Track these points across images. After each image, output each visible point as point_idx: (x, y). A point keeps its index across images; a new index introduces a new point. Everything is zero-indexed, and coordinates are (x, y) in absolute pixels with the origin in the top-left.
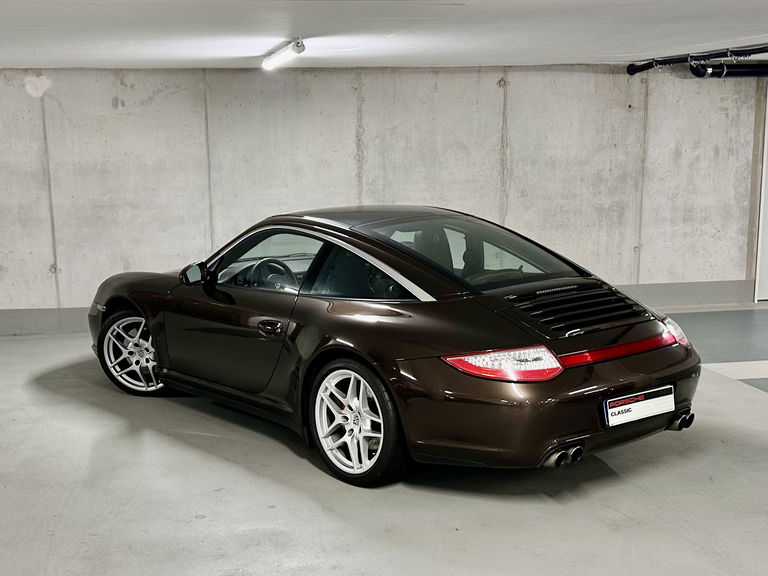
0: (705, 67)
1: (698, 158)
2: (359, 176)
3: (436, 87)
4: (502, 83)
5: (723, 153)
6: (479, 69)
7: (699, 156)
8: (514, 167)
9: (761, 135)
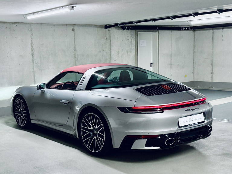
0: (125, 27)
1: (123, 54)
2: (33, 61)
3: (54, 31)
4: (73, 30)
5: (129, 52)
6: (67, 25)
7: (123, 53)
8: (78, 57)
9: (137, 47)
